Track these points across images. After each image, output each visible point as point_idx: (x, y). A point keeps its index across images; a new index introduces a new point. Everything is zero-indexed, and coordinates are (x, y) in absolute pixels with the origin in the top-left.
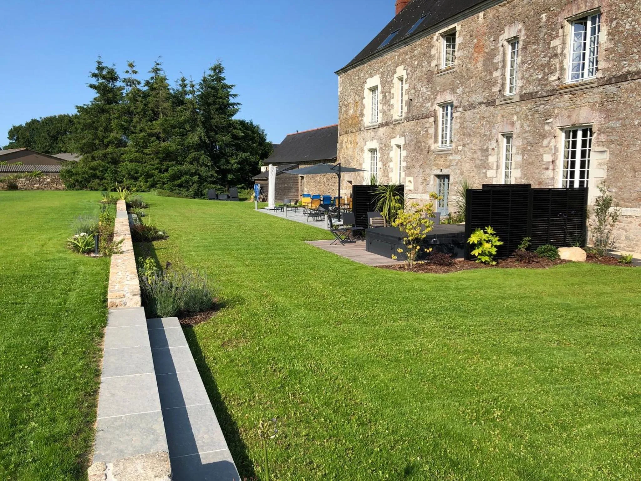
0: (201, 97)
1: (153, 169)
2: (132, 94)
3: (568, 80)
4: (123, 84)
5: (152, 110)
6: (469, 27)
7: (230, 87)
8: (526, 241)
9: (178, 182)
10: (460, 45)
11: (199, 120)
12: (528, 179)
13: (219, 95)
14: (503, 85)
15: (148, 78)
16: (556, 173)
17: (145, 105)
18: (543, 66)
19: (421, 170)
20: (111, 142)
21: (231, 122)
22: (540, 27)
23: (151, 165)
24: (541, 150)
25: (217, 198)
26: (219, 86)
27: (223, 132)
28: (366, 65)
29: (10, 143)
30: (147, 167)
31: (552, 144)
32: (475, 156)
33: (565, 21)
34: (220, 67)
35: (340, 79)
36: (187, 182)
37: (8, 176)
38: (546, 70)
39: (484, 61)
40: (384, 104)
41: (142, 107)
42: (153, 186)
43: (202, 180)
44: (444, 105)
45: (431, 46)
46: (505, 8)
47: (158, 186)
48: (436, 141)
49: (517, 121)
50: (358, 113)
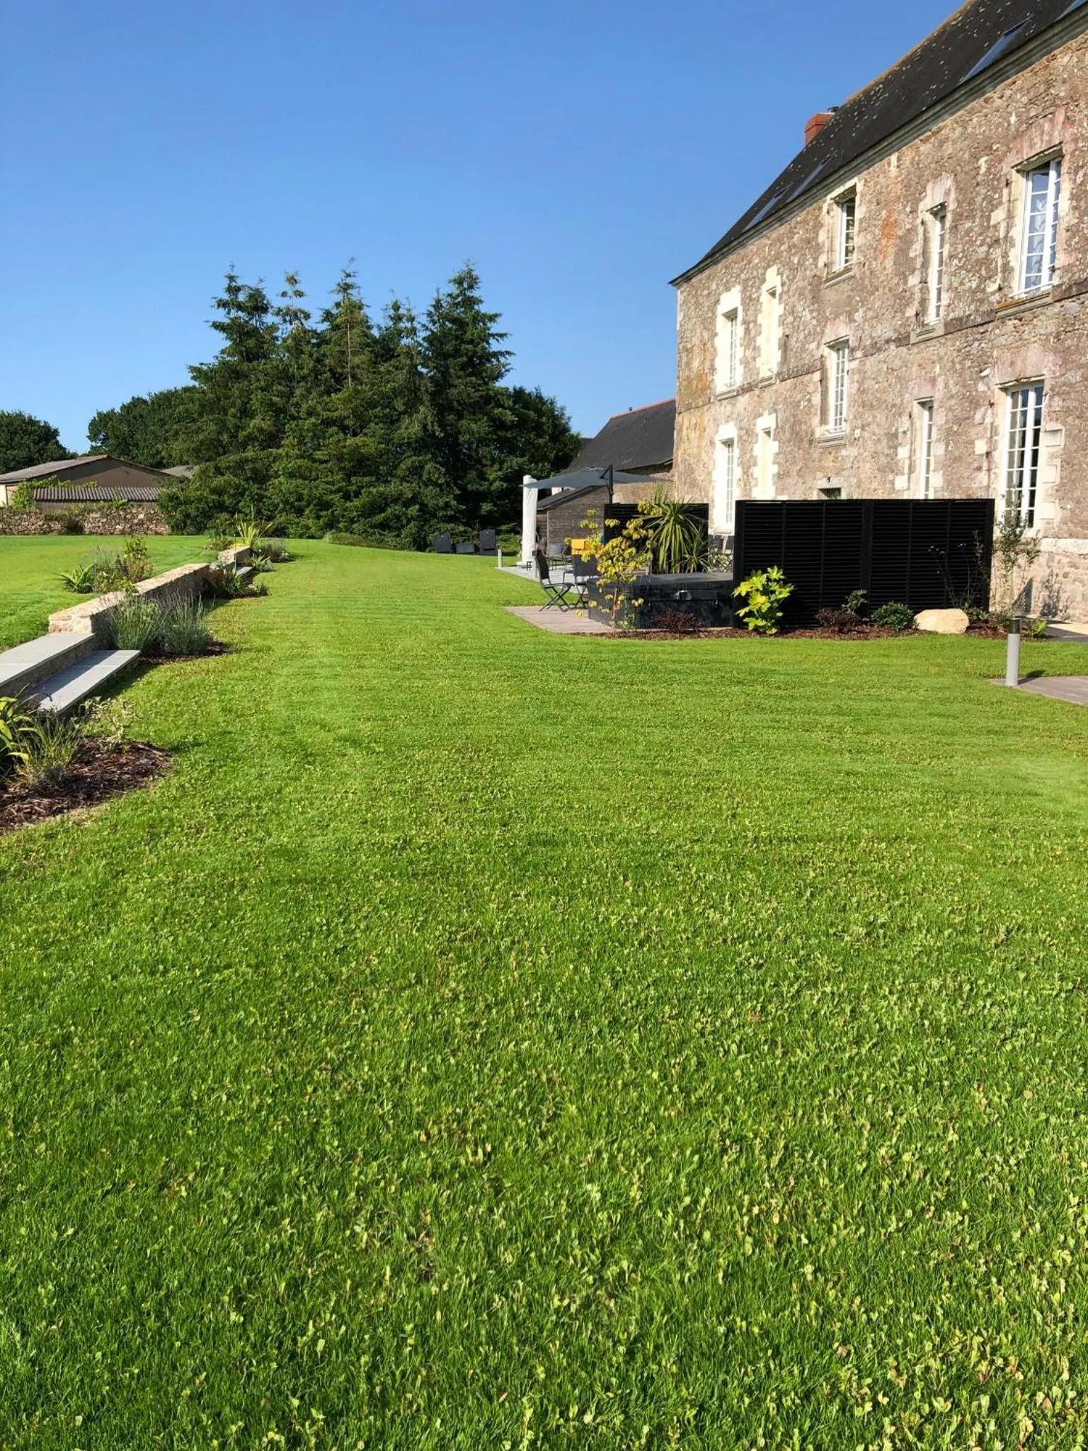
0: (431, 340)
1: (332, 492)
2: (294, 339)
3: (1018, 290)
4: (277, 320)
5: (330, 370)
6: (876, 183)
7: (492, 318)
8: (858, 595)
9: (380, 517)
10: (861, 221)
11: (423, 389)
12: (952, 491)
13: (468, 336)
14: (923, 302)
15: (329, 305)
16: (993, 476)
17: (318, 361)
18: (980, 263)
19: (801, 481)
20: (250, 438)
21: (491, 393)
22: (978, 184)
23: (328, 483)
24: (973, 432)
25: (453, 550)
26: (467, 317)
27: (474, 414)
28: (720, 265)
29: (93, 448)
30: (320, 488)
31: (988, 420)
32: (879, 448)
33: (1014, 171)
34: (471, 277)
35: (680, 295)
36: (398, 518)
37: (69, 509)
38: (983, 272)
39: (897, 254)
40: (747, 347)
41: (311, 366)
42: (331, 525)
43: (426, 515)
44: (838, 346)
45: (818, 225)
46: (929, 146)
47: (341, 525)
48: (824, 421)
49: (940, 375)
50: (707, 364)
